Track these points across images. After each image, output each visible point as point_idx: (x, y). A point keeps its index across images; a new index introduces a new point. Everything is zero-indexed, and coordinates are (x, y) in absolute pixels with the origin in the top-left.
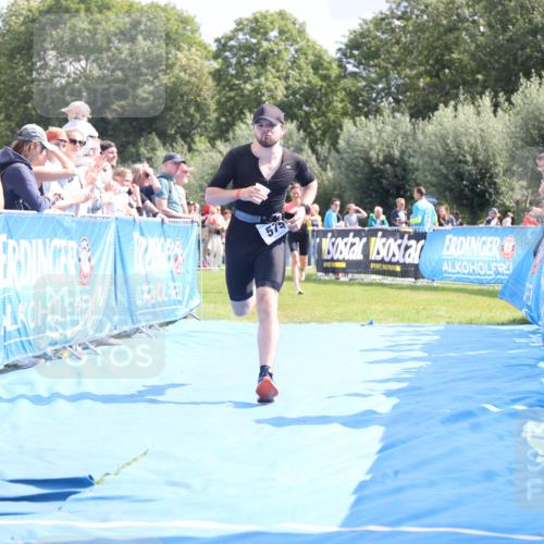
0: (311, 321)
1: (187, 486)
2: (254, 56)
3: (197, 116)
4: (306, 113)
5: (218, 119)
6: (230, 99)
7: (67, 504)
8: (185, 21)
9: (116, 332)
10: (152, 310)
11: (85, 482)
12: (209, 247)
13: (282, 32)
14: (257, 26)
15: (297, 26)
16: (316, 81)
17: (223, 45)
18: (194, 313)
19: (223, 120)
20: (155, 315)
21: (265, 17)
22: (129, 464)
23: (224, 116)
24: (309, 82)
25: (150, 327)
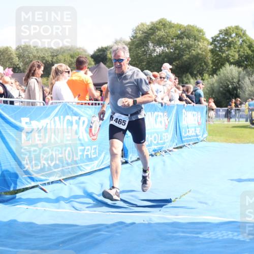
0: (249, 143)
1: (206, 203)
2: (226, 43)
3: (205, 66)
4: (246, 65)
5: (212, 67)
6: (216, 60)
7: (163, 209)
8: (200, 31)
9: (176, 146)
10: (189, 138)
11: (169, 201)
12: (210, 115)
13: (236, 34)
14: (227, 32)
15: (243, 32)
16: (250, 52)
17: (214, 40)
18: (205, 139)
19: (214, 67)
20: (191, 140)
21: (230, 29)
22: (184, 195)
23: (215, 66)
24: (247, 53)
25: (189, 145)
